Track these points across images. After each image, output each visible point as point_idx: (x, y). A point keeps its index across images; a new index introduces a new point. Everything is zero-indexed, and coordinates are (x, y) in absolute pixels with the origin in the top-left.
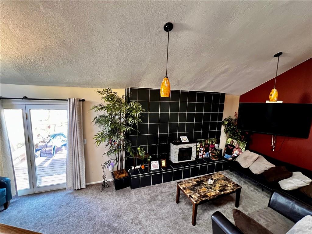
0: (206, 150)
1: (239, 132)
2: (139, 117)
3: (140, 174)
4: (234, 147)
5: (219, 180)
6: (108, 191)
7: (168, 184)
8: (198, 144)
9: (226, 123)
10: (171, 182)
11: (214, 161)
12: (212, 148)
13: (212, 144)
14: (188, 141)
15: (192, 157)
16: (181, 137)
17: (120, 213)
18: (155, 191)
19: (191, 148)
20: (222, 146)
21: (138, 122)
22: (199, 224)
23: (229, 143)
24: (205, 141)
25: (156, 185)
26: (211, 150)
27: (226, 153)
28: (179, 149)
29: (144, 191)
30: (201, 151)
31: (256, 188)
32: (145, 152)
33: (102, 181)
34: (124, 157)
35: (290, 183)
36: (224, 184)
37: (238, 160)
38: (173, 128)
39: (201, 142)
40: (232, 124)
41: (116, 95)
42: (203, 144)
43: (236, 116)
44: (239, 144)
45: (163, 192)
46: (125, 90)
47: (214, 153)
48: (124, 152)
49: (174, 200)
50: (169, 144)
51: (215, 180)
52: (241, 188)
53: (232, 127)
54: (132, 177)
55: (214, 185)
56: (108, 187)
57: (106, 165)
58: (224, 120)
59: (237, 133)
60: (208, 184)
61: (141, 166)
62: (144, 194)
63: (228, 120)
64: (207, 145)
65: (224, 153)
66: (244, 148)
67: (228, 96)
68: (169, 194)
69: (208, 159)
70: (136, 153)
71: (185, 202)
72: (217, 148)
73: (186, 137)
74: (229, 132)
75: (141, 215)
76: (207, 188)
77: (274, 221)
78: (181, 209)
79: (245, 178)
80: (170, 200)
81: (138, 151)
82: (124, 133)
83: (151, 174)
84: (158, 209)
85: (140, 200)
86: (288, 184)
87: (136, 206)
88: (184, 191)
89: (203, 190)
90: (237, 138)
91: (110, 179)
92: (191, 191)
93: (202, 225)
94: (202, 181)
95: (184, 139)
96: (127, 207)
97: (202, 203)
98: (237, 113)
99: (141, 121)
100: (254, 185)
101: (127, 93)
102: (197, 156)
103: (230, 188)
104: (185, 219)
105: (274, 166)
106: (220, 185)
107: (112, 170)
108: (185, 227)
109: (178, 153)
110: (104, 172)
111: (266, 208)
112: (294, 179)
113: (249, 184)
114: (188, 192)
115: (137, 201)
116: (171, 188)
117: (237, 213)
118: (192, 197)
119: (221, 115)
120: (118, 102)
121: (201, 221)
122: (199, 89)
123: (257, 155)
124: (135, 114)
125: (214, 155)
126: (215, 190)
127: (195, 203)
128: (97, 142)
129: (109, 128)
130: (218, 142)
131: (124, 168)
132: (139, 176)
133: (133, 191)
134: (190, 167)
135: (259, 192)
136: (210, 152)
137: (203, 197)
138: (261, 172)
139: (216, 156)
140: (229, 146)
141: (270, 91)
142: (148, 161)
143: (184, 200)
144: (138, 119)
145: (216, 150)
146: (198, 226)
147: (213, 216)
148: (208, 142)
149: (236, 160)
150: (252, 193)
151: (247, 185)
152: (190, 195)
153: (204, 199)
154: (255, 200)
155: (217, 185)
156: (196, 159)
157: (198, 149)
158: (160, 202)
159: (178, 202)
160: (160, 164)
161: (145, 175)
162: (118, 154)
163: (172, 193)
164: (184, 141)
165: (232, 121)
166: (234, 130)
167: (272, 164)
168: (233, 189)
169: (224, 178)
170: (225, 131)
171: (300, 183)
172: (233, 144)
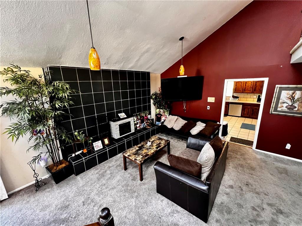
0: (142, 122)
1: (163, 103)
2: (68, 99)
3: (84, 158)
4: (161, 115)
5: (155, 141)
6: (45, 189)
7: (114, 158)
8: (135, 118)
9: (154, 97)
10: (117, 156)
11: (149, 129)
12: (146, 119)
13: (146, 116)
14: (126, 116)
15: (131, 130)
16: (119, 114)
17: (68, 202)
18: (103, 168)
19: (129, 122)
20: (153, 116)
21: (69, 104)
22: (146, 178)
23: (158, 113)
24: (139, 114)
25: (102, 163)
26: (146, 121)
27: (156, 121)
28: (119, 125)
29: (91, 172)
30: (138, 123)
31: (178, 140)
32: (84, 135)
33: (34, 182)
34: (59, 146)
35: (196, 129)
36: (159, 143)
37: (165, 124)
38: (110, 107)
39: (137, 116)
40: (158, 98)
41: (28, 75)
42: (139, 117)
43: (160, 91)
44: (164, 112)
45: (111, 167)
46: (42, 69)
47: (149, 123)
48: (58, 141)
49: (122, 169)
50: (109, 122)
51: (152, 141)
52: (170, 141)
53: (158, 100)
54: (74, 164)
55: (152, 145)
56: (45, 184)
57: (35, 161)
58: (152, 95)
59: (162, 104)
60: (147, 146)
61: (82, 151)
62: (92, 175)
63: (155, 95)
64: (142, 117)
65: (155, 121)
66: (168, 115)
67: (152, 74)
68: (117, 166)
69: (145, 129)
70: (74, 139)
71: (132, 167)
72: (150, 118)
73: (124, 113)
74: (157, 104)
75: (93, 194)
76: (147, 149)
77: (191, 155)
78: (129, 173)
79: (171, 135)
80: (118, 171)
81: (76, 136)
82: (53, 120)
83: (95, 154)
84: (109, 182)
85: (89, 181)
86: (195, 131)
87: (86, 188)
88: (130, 157)
89: (144, 151)
90: (163, 107)
91: (45, 176)
92: (135, 156)
93: (148, 178)
94: (143, 146)
95: (122, 115)
96: (74, 194)
97: (145, 161)
98: (160, 88)
99: (72, 103)
100: (177, 138)
101: (46, 72)
102: (136, 128)
103: (163, 143)
104: (134, 179)
105: (187, 122)
106: (156, 144)
107: (46, 165)
108: (135, 185)
109: (118, 129)
110: (34, 171)
111: (186, 149)
112: (198, 127)
113: (174, 138)
114: (133, 157)
115: (85, 184)
116: (117, 161)
117: (170, 157)
118: (137, 160)
119: (149, 91)
120: (35, 84)
121: (146, 175)
122: (128, 68)
123: (176, 117)
124: (63, 95)
125: (148, 124)
126: (153, 149)
127: (140, 163)
128: (12, 136)
129: (27, 116)
130: (150, 114)
131: (61, 158)
132: (83, 160)
133: (79, 177)
134: (131, 138)
135: (180, 141)
136: (145, 122)
137: (145, 157)
138: (180, 128)
139: (150, 125)
140: (158, 115)
141: (179, 67)
142: (90, 143)
143: (130, 166)
144: (69, 101)
145: (149, 120)
146: (145, 180)
147: (155, 167)
148: (143, 115)
149: (164, 124)
150: (176, 144)
151: (173, 140)
152: (135, 159)
153: (146, 158)
154: (179, 148)
155: (154, 145)
156: (135, 130)
157: (136, 122)
158: (110, 176)
159: (126, 169)
160: (103, 143)
161: (89, 157)
162: (50, 145)
163: (119, 164)
164: (123, 117)
165: (158, 95)
166: (160, 102)
167: (185, 121)
168: (165, 144)
169: (158, 139)
170: (154, 104)
171: (201, 128)
172: (161, 113)
